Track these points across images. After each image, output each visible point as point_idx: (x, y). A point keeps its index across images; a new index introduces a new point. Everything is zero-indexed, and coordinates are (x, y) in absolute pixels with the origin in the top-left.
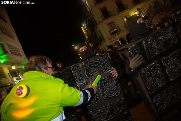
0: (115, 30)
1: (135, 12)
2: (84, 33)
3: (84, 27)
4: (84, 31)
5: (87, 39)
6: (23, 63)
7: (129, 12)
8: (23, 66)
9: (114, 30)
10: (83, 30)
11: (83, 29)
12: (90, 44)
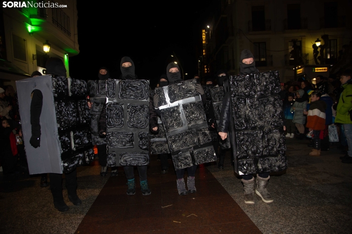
0: (262, 60)
1: (316, 41)
2: (204, 42)
3: (207, 30)
4: (204, 39)
5: (204, 56)
6: (67, 50)
7: (305, 36)
8: (66, 54)
9: (260, 60)
10: (204, 37)
11: (204, 34)
12: (205, 66)
